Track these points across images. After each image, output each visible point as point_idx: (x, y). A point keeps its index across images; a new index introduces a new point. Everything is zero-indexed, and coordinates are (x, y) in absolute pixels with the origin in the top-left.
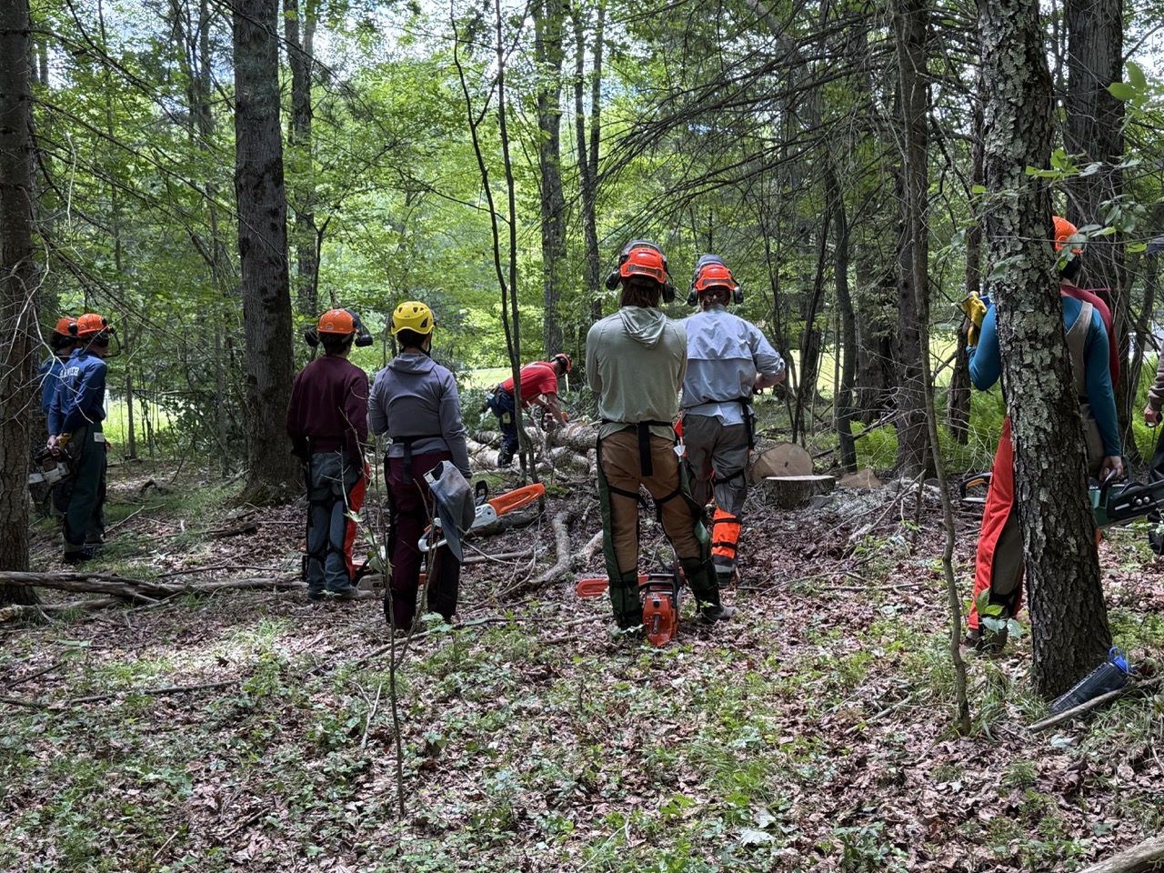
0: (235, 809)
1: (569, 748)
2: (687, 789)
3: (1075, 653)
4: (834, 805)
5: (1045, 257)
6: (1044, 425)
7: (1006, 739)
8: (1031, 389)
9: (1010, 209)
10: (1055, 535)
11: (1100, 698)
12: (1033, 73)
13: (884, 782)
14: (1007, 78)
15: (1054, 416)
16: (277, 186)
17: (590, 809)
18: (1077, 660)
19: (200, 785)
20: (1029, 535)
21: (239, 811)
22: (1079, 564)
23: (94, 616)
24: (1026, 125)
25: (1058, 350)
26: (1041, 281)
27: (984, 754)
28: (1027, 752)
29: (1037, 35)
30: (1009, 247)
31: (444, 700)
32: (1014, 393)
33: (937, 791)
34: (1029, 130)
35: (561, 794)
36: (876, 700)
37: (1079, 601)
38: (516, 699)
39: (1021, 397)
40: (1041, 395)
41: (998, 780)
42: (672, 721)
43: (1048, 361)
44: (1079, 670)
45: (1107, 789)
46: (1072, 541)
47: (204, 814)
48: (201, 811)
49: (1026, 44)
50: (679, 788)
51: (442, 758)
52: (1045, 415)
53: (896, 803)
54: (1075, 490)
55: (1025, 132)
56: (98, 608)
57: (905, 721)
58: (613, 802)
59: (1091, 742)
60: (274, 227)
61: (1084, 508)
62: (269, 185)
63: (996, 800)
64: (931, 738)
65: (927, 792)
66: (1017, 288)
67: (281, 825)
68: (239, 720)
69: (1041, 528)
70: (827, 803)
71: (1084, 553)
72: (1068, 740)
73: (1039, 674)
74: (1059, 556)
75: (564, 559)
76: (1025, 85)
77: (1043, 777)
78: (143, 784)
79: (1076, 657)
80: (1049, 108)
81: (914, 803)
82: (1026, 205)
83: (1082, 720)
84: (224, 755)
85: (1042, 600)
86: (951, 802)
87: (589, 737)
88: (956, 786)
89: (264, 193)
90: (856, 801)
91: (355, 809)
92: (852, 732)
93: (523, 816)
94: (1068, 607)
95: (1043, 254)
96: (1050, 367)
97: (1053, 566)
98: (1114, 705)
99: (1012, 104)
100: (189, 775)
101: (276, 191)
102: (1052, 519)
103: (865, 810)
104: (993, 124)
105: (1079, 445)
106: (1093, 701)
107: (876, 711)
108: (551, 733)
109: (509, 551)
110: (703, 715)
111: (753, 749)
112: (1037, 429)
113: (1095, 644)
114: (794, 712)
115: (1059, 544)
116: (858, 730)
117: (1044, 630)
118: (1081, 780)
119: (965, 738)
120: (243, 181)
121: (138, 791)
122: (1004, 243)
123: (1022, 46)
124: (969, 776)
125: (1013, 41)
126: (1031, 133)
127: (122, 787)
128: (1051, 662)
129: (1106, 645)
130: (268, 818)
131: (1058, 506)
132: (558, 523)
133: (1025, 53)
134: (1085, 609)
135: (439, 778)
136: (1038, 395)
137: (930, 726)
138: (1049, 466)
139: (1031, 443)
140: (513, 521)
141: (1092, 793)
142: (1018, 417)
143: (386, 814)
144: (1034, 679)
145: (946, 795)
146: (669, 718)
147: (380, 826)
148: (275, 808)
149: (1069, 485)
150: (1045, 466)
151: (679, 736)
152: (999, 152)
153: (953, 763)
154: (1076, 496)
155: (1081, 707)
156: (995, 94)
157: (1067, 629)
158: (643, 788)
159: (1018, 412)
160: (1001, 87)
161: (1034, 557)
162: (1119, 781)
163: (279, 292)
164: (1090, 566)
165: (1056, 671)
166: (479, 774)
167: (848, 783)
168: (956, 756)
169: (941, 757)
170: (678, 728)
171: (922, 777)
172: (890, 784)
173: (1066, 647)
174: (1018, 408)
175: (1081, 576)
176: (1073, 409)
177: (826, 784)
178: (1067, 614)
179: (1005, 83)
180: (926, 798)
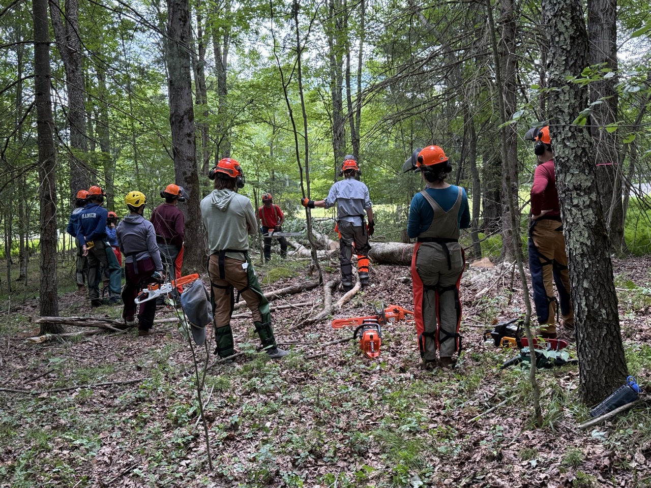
0: (120, 463)
1: (310, 427)
2: (374, 458)
3: (606, 378)
4: (459, 473)
5: (585, 141)
6: (585, 241)
7: (564, 431)
8: (578, 219)
9: (564, 112)
10: (593, 308)
11: (622, 408)
12: (576, 31)
13: (491, 458)
14: (560, 34)
15: (592, 236)
16: (190, 121)
17: (316, 469)
18: (607, 382)
19: (104, 447)
20: (577, 307)
21: (122, 464)
22: (608, 325)
23: (87, 339)
24: (572, 62)
25: (594, 196)
26: (583, 155)
27: (550, 441)
28: (577, 441)
29: (578, 8)
30: (563, 135)
31: (248, 394)
32: (567, 222)
33: (522, 466)
34: (574, 64)
35: (300, 460)
36: (486, 401)
37: (607, 347)
38: (286, 394)
39: (571, 224)
40: (583, 223)
41: (560, 460)
42: (369, 411)
43: (588, 203)
44: (608, 389)
45: (628, 470)
46: (604, 311)
47: (102, 466)
48: (101, 464)
49: (572, 13)
50: (368, 456)
51: (239, 432)
52: (586, 235)
53: (497, 473)
54: (605, 280)
55: (572, 65)
56: (91, 335)
57: (503, 415)
58: (330, 465)
59: (617, 436)
60: (189, 142)
61: (610, 291)
62: (186, 121)
63: (558, 474)
64: (518, 427)
65: (516, 466)
66: (569, 159)
67: (143, 475)
68: (136, 405)
69: (584, 303)
70: (456, 472)
71: (611, 318)
72: (602, 433)
73: (583, 390)
74: (595, 320)
75: (328, 307)
76: (571, 37)
77: (587, 459)
78: (72, 447)
79: (606, 381)
80: (586, 51)
81: (508, 473)
82: (573, 110)
83: (611, 421)
84: (122, 428)
85: (585, 346)
86: (531, 474)
87: (322, 421)
88: (534, 463)
89: (184, 125)
90: (473, 471)
91: (185, 465)
92: (472, 422)
93: (277, 473)
94: (601, 351)
95: (584, 139)
96: (589, 206)
97: (592, 326)
98: (630, 412)
99: (564, 49)
100: (99, 441)
101: (190, 124)
102: (591, 298)
103: (477, 478)
104: (552, 62)
105: (607, 253)
106: (617, 410)
107: (486, 408)
108: (301, 417)
109: (303, 302)
110: (387, 407)
111: (413, 432)
112: (582, 243)
113: (618, 372)
114: (439, 407)
115: (596, 313)
116: (475, 421)
117: (586, 364)
118: (611, 463)
119: (539, 430)
120: (173, 119)
121: (68, 452)
122: (560, 133)
123: (569, 14)
124: (542, 456)
125: (563, 12)
126: (575, 67)
127: (61, 449)
128: (591, 383)
129: (624, 374)
130: (135, 470)
131: (595, 290)
132: (327, 288)
133: (572, 18)
134: (611, 352)
135: (235, 445)
136: (582, 223)
137: (518, 420)
138: (589, 266)
139: (577, 252)
140: (307, 286)
141: (619, 472)
142: (570, 236)
143: (202, 469)
144: (580, 392)
145: (527, 469)
146: (368, 409)
147: (197, 476)
148: (142, 463)
149: (601, 277)
150: (587, 266)
151: (373, 421)
152: (557, 78)
153: (532, 446)
154: (605, 284)
155: (610, 414)
156: (553, 44)
157: (601, 364)
158: (348, 456)
159: (570, 234)
160: (557, 39)
161: (581, 320)
162: (636, 464)
163: (192, 174)
164: (615, 326)
165: (593, 389)
166: (257, 443)
167: (468, 458)
168: (534, 442)
169: (524, 442)
170: (372, 415)
171: (512, 456)
172: (494, 460)
173: (600, 375)
174: (569, 231)
175: (609, 332)
176: (603, 231)
177: (455, 457)
178: (600, 355)
179: (559, 37)
180: (515, 470)
